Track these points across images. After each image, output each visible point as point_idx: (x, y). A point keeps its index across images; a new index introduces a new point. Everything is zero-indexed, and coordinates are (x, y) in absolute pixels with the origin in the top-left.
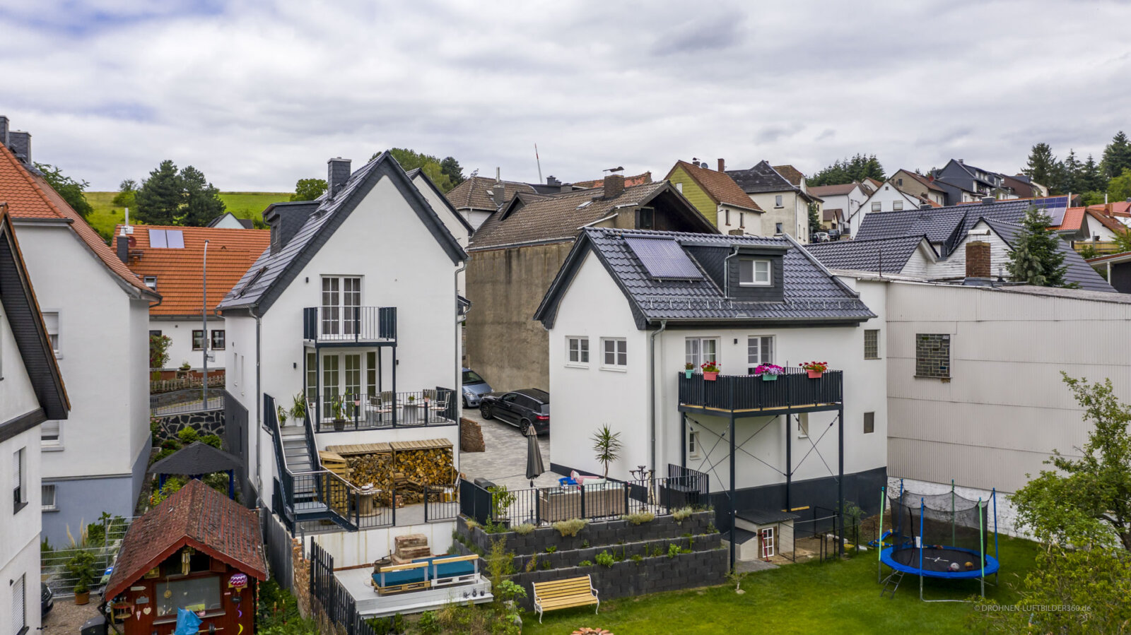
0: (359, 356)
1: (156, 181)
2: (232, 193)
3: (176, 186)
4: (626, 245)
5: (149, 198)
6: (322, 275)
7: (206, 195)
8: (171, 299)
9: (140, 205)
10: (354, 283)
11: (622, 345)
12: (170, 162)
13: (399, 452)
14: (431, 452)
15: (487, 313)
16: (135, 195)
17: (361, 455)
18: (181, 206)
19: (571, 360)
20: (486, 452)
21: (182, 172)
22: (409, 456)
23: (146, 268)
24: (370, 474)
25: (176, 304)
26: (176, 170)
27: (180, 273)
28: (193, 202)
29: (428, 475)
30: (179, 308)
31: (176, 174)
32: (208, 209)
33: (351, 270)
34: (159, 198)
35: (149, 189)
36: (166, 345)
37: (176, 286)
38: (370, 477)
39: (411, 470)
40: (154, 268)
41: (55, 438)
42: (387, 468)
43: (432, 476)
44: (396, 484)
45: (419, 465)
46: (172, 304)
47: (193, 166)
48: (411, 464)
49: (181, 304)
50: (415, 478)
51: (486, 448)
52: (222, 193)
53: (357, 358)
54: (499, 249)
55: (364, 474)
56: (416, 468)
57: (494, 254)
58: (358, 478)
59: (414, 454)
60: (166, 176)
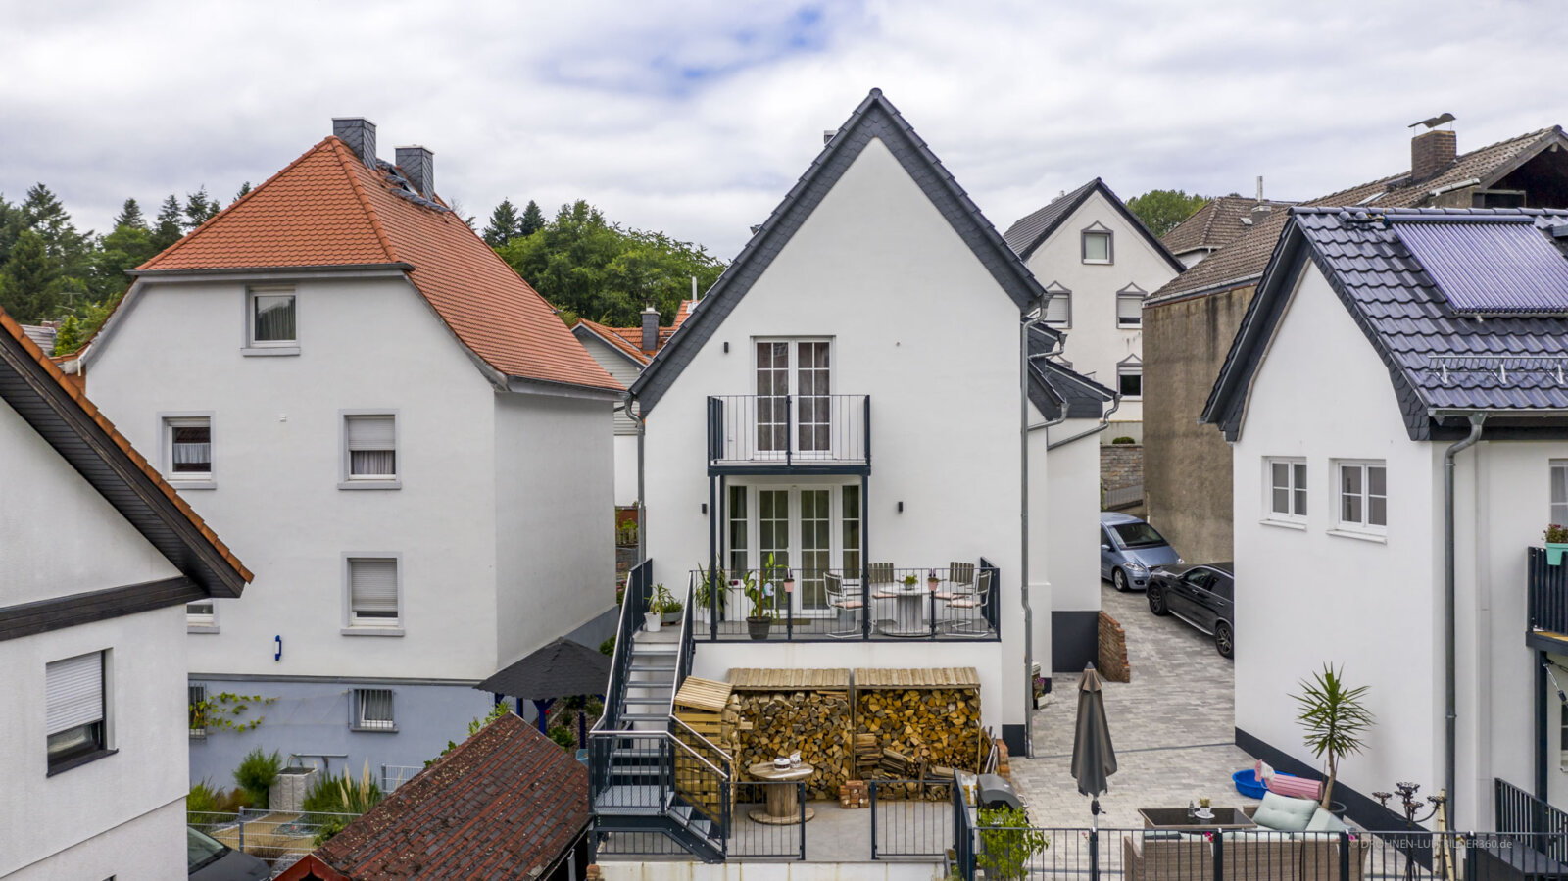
0: (826, 493)
4: (1397, 243)
6: (754, 338)
10: (816, 350)
11: (1378, 477)
13: (866, 691)
14: (937, 695)
15: (1177, 416)
17: (788, 693)
19: (1274, 510)
20: (1133, 682)
22: (889, 701)
24: (801, 733)
29: (930, 742)
33: (811, 327)
38: (801, 738)
39: (896, 729)
41: (394, 614)
42: (836, 723)
43: (938, 745)
44: (858, 756)
45: (909, 720)
48: (894, 717)
50: (902, 747)
51: (1133, 674)
53: (824, 497)
54: (1196, 296)
55: (788, 733)
56: (902, 726)
57: (1188, 306)
58: (777, 740)
59: (900, 696)
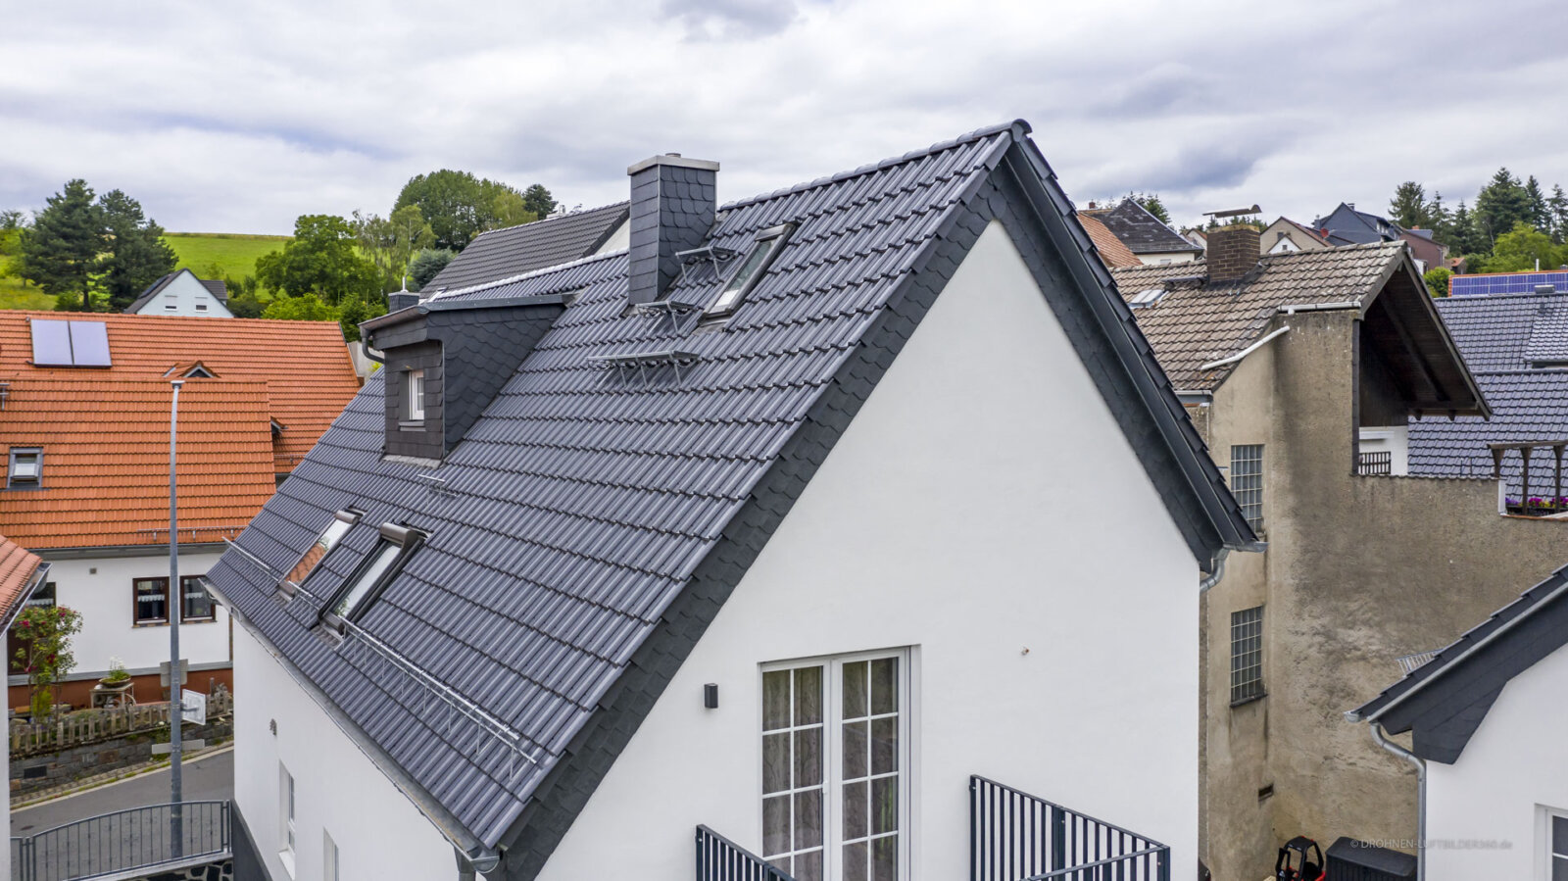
1: (58, 214)
2: (185, 235)
3: (93, 224)
5: (45, 243)
6: (762, 664)
7: (145, 239)
8: (79, 505)
9: (30, 253)
10: (876, 675)
12: (82, 182)
16: (21, 236)
18: (101, 257)
21: (103, 200)
23: (15, 428)
25: (91, 517)
26: (93, 196)
27: (101, 438)
28: (123, 251)
30: (99, 528)
31: (92, 203)
32: (148, 262)
33: (868, 638)
34: (62, 242)
35: (44, 227)
36: (66, 631)
37: (92, 471)
40: (36, 428)
46: (80, 517)
47: (121, 190)
49: (105, 516)
52: (168, 235)
60: (75, 206)
